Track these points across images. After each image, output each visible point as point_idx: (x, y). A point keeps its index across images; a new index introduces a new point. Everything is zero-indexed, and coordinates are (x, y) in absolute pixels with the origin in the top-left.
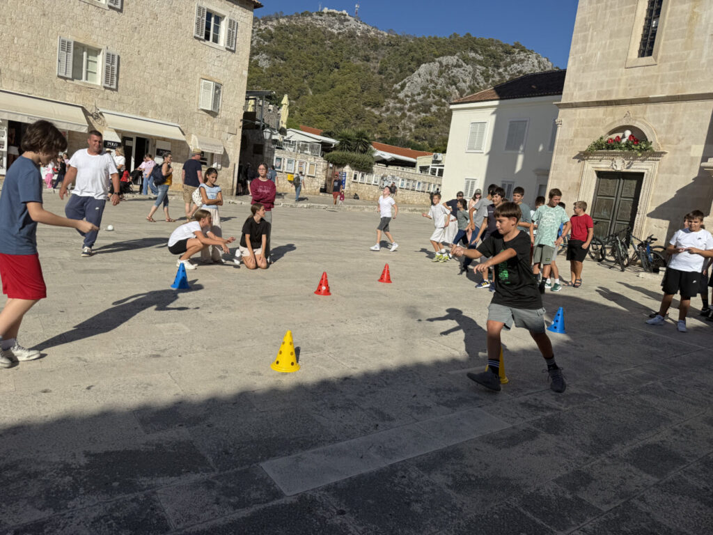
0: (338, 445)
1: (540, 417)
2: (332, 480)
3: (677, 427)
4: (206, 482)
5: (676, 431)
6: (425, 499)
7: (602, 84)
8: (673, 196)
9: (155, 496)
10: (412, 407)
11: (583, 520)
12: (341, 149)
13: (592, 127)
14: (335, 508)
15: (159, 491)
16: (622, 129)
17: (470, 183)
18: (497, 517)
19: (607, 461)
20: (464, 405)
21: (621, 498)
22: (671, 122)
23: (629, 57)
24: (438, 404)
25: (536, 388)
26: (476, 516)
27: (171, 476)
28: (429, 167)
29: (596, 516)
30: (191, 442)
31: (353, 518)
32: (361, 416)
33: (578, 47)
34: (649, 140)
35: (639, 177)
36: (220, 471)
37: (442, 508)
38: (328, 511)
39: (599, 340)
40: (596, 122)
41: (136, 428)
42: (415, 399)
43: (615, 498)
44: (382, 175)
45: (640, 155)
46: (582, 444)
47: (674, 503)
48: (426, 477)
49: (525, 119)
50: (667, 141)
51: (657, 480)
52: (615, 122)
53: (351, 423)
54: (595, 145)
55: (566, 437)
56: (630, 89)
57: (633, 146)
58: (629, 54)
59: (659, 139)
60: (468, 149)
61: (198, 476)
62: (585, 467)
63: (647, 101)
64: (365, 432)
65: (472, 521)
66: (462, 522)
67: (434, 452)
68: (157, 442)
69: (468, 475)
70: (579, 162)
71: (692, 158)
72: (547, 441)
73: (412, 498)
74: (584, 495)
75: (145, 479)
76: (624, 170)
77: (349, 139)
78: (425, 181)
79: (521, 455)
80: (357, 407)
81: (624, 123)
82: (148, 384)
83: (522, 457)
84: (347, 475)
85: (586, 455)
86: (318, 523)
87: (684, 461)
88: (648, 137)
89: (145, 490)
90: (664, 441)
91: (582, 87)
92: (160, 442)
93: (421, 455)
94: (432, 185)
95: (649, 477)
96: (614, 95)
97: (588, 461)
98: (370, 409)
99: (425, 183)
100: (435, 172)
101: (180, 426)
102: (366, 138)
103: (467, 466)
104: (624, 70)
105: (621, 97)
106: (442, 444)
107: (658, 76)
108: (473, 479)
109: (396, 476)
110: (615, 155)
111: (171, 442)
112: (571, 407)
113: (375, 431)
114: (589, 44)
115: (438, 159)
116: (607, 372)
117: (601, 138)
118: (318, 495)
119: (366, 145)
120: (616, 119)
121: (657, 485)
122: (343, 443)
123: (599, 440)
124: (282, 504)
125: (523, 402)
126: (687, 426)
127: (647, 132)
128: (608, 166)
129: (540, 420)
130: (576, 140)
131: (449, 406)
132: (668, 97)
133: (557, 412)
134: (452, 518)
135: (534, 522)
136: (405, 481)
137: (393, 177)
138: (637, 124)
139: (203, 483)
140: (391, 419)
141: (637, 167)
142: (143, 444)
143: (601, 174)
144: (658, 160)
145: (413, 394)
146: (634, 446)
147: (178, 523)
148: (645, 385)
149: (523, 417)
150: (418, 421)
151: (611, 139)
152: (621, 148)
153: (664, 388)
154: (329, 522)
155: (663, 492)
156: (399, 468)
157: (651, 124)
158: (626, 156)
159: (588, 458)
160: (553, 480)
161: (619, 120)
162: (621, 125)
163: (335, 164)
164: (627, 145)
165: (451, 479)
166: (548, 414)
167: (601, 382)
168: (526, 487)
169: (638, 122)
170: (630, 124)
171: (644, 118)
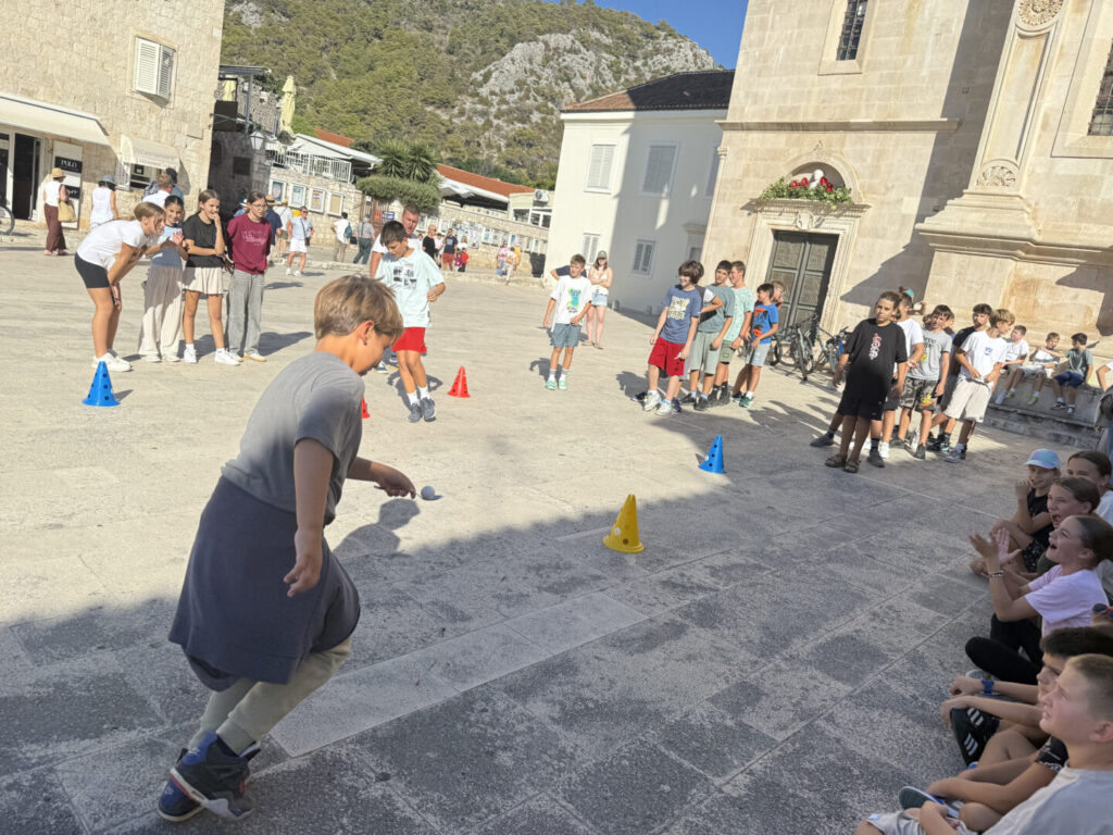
0: (379, 666)
1: (688, 602)
2: (368, 724)
3: (876, 609)
4: (147, 744)
5: (875, 614)
6: (518, 745)
7: (785, 96)
8: (876, 271)
9: (52, 777)
10: (498, 597)
11: (750, 756)
12: (386, 173)
13: (769, 162)
14: (374, 772)
15: (60, 767)
16: (811, 167)
17: (591, 241)
18: (627, 763)
19: (783, 665)
20: (579, 589)
21: (802, 720)
22: (878, 161)
23: (823, 59)
24: (540, 588)
25: (682, 558)
26: (595, 765)
27: (83, 739)
28: (527, 211)
29: (769, 749)
30: (122, 675)
31: (402, 785)
32: (418, 615)
33: (752, 37)
34: (847, 187)
35: (831, 240)
36: (174, 722)
37: (545, 757)
38: (362, 777)
39: (772, 482)
40: (775, 155)
41: (16, 657)
42: (504, 583)
43: (793, 720)
44: (454, 220)
45: (834, 207)
46: (749, 641)
47: (872, 721)
48: (520, 708)
49: (674, 144)
50: (871, 190)
51: (849, 688)
52: (801, 156)
53: (401, 629)
54: (773, 189)
55: (726, 632)
56: (824, 108)
57: (825, 194)
58: (825, 55)
59: (862, 187)
60: (589, 187)
61: (133, 735)
62: (752, 676)
63: (845, 127)
64: (424, 641)
65: (589, 773)
66: (574, 775)
67: (532, 666)
68: (56, 680)
69: (583, 700)
70: (749, 214)
71: (904, 216)
72: (699, 638)
73: (498, 743)
74: (752, 720)
75: (34, 747)
76: (813, 230)
77: (399, 158)
78: (522, 233)
79: (662, 662)
80: (411, 602)
81: (814, 159)
82: (39, 577)
83: (663, 666)
84: (393, 715)
85: (754, 658)
86: (344, 799)
87: (885, 659)
88: (846, 182)
89: (34, 765)
90: (860, 630)
91: (756, 99)
92: (63, 680)
93: (513, 674)
94: (534, 241)
95: (840, 685)
96: (802, 115)
97: (757, 667)
98: (434, 603)
99: (522, 236)
100: (538, 219)
101: (100, 648)
102: (427, 157)
103: (582, 685)
104: (817, 77)
105: (811, 119)
106: (544, 653)
107: (862, 90)
108: (591, 705)
109: (472, 710)
110: (800, 206)
111: (82, 679)
112: (732, 585)
113: (439, 639)
114: (768, 33)
115: (544, 199)
116: (781, 531)
117: (782, 180)
118: (344, 752)
119: (426, 168)
120: (803, 153)
121: (850, 696)
122: (387, 663)
123: (772, 633)
124: (283, 772)
125: (665, 579)
126: (890, 608)
127: (845, 175)
128: (790, 223)
129: (689, 606)
130: (746, 180)
131: (556, 592)
132: (875, 123)
133: (712, 594)
134: (560, 770)
135: (680, 766)
136: (487, 717)
137: (472, 224)
138: (832, 162)
139: (142, 746)
140: (465, 618)
141: (829, 226)
142: (30, 685)
143: (779, 235)
144: (859, 217)
145: (502, 576)
146: (820, 641)
147: (96, 821)
148: (834, 549)
149: (664, 604)
150: (507, 618)
151: (795, 182)
152: (808, 196)
153: (859, 552)
154: (363, 794)
155: (858, 705)
156: (477, 696)
157: (850, 162)
158: (815, 209)
159: (756, 662)
160: (707, 700)
161: (809, 154)
162: (811, 161)
163: (376, 197)
164: (818, 193)
165: (558, 707)
166: (700, 596)
167: (773, 545)
168: (669, 712)
169: (832, 159)
170: (822, 160)
171: (842, 153)
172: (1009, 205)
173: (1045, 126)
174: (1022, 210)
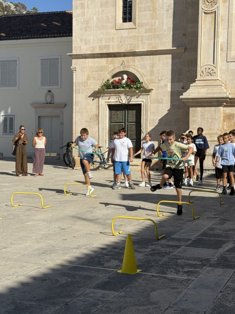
7: (101, 40)
13: (99, 72)
16: (121, 73)
22: (153, 68)
23: (117, 22)
34: (141, 81)
35: (138, 107)
40: (101, 69)
45: (137, 91)
49: (15, 59)
50: (152, 81)
52: (116, 68)
54: (105, 85)
56: (122, 45)
57: (131, 86)
58: (117, 20)
59: (147, 80)
63: (134, 54)
70: (93, 100)
76: (127, 103)
81: (122, 70)
88: (139, 79)
96: (111, 49)
104: (115, 31)
105: (116, 50)
110: (120, 92)
117: (108, 80)
120: (116, 67)
127: (138, 76)
128: (116, 100)
132: (148, 51)
138: (131, 70)
141: (136, 100)
144: (149, 95)
151: (115, 81)
152: (123, 87)
157: (140, 70)
158: (128, 93)
161: (119, 67)
162: (120, 70)
164: (128, 85)
169: (130, 69)
170: (126, 69)
171: (134, 66)
172: (215, 84)
173: (222, 49)
174: (221, 85)
